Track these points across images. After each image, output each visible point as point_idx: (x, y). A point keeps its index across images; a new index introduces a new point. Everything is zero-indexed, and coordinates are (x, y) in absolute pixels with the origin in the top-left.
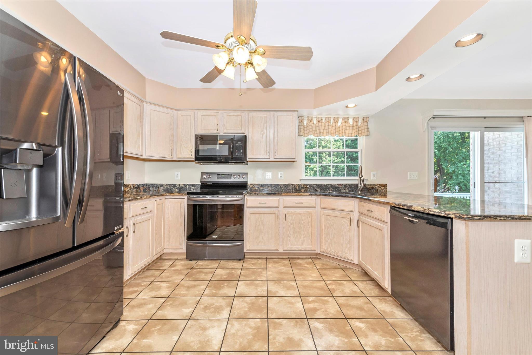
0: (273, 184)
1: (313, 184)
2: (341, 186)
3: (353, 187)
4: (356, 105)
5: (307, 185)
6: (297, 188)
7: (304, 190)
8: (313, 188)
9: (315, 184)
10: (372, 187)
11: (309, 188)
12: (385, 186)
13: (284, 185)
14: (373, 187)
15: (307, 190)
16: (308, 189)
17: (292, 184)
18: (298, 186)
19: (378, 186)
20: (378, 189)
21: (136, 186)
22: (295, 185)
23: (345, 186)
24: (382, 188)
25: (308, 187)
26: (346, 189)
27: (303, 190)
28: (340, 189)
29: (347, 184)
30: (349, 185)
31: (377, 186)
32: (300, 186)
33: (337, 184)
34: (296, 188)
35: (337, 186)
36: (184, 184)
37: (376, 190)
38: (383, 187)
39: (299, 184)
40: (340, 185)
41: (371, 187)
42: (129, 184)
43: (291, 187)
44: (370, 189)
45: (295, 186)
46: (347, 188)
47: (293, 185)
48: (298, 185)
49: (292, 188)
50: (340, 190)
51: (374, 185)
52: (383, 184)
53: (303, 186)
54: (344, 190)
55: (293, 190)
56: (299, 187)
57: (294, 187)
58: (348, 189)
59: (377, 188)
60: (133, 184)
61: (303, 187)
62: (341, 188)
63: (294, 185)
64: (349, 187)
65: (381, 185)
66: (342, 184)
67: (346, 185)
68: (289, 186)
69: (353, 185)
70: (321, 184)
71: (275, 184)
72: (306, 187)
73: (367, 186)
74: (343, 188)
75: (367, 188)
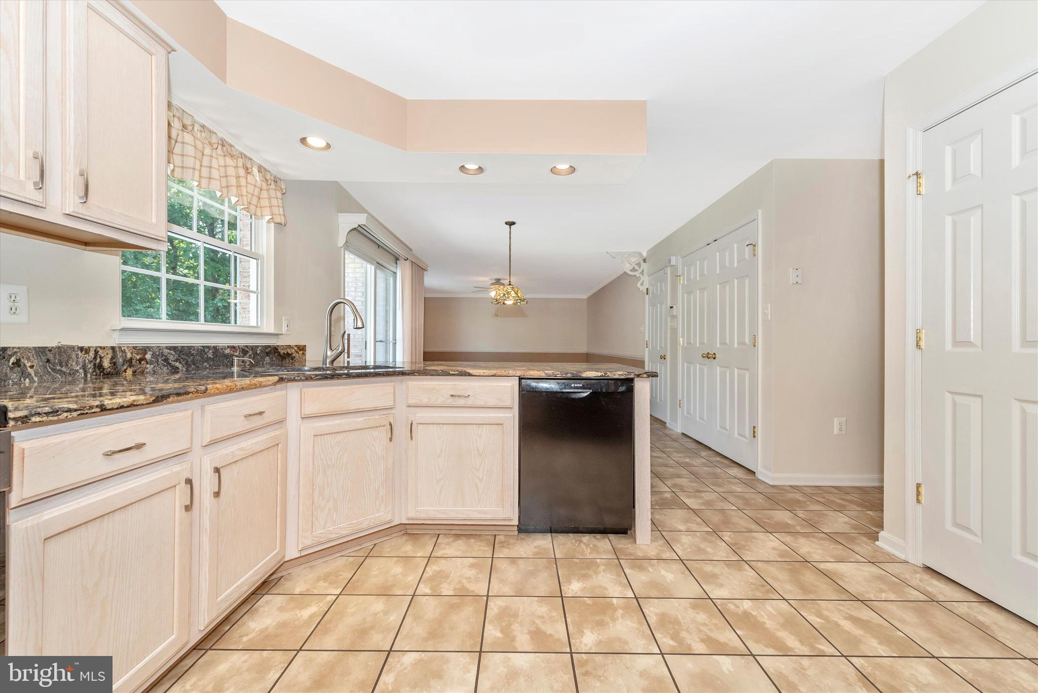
1: (167, 348)
2: (236, 351)
3: (258, 352)
4: (328, 146)
5: (144, 350)
6: (106, 364)
7: (134, 372)
8: (166, 360)
9: (170, 348)
10: (287, 353)
11: (151, 363)
12: (302, 349)
13: (41, 351)
14: (289, 351)
15: (146, 368)
16: (150, 367)
17: (81, 349)
18: (110, 356)
19: (295, 350)
22: (96, 352)
25: (148, 356)
26: (246, 358)
27: (130, 372)
28: (234, 360)
29: (247, 346)
30: (252, 348)
31: (293, 350)
32: (119, 354)
33: (228, 347)
34: (100, 366)
35: (228, 351)
37: (292, 359)
38: (302, 352)
39: (113, 348)
40: (234, 347)
41: (285, 352)
43: (77, 364)
44: (285, 357)
45: (95, 358)
46: (248, 355)
47: (84, 350)
48: (111, 351)
49: (84, 367)
51: (290, 347)
52: (301, 345)
53: (129, 355)
54: (242, 362)
55: (86, 375)
56: (112, 358)
57: (90, 362)
58: (249, 358)
59: (294, 355)
61: (131, 359)
62: (236, 356)
63: (92, 354)
64: (251, 352)
65: (299, 348)
66: (238, 347)
67: (246, 349)
68: (69, 357)
69: (258, 347)
70: (190, 348)
72: (140, 360)
73: (279, 351)
74: (240, 357)
75: (281, 356)
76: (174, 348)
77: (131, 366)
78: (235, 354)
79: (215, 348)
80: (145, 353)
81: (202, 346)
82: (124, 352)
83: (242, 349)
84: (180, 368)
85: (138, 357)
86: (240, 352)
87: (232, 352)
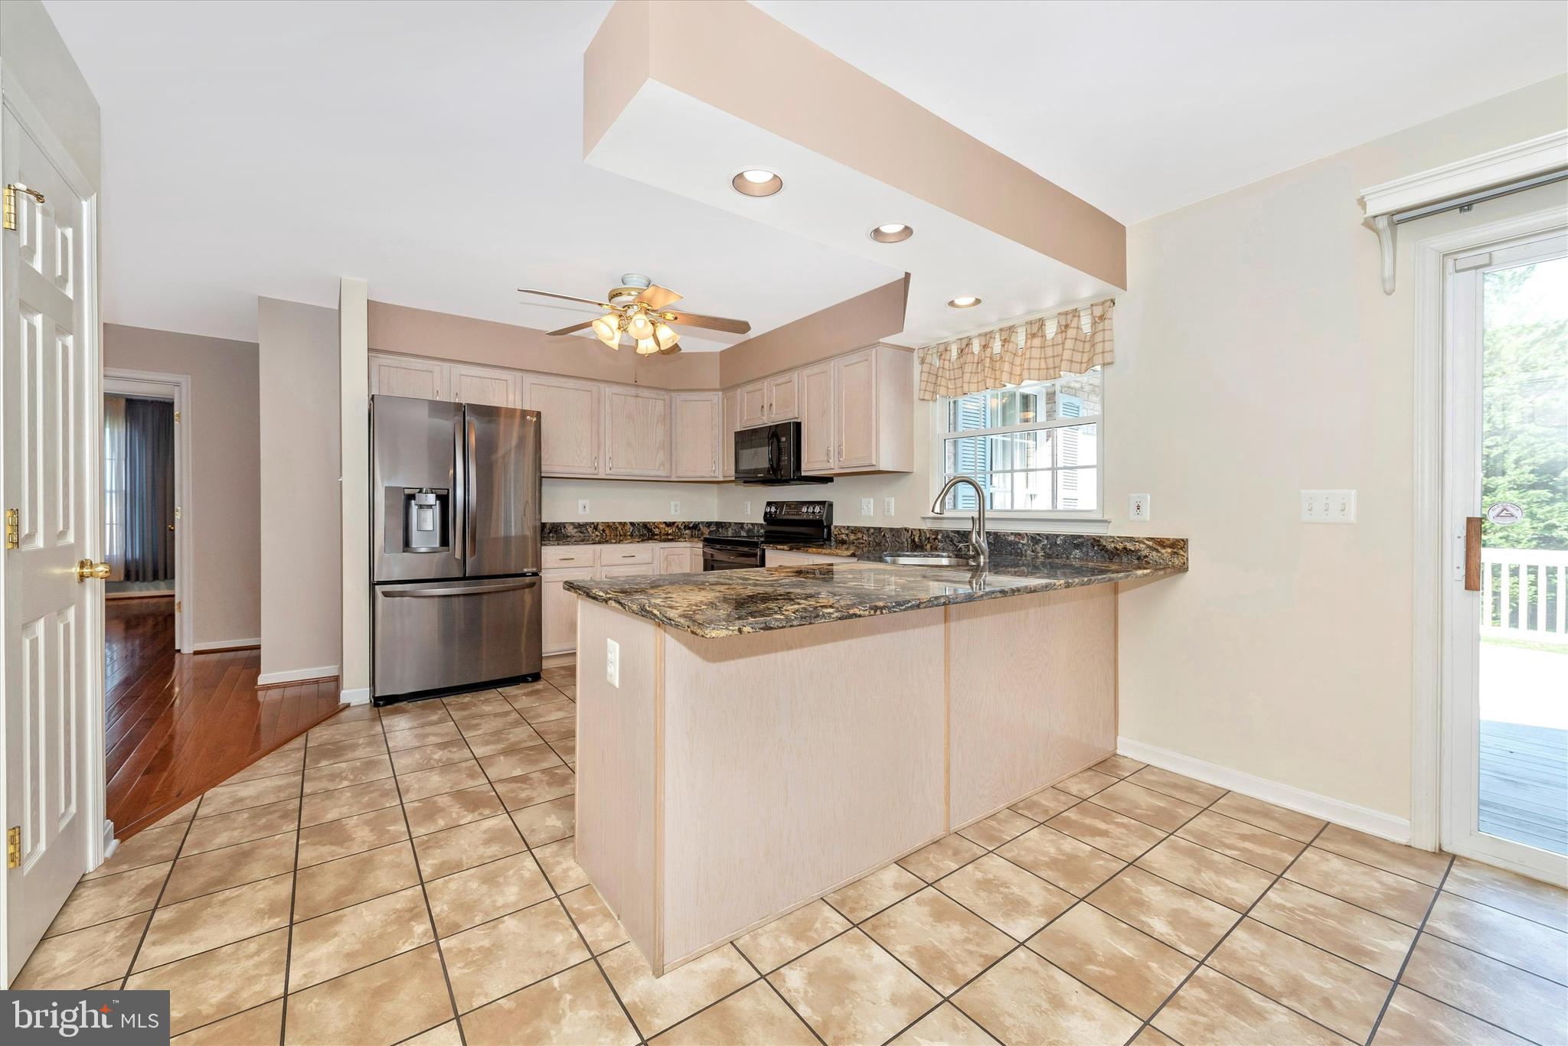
0: (872, 528)
2: (1023, 538)
3: (1058, 543)
5: (937, 532)
6: (917, 540)
7: (931, 547)
8: (952, 541)
9: (954, 532)
10: (1125, 548)
11: (942, 542)
12: (1179, 545)
13: (891, 529)
14: (1129, 546)
15: (938, 544)
16: (940, 545)
17: (906, 529)
18: (918, 535)
19: (1148, 546)
20: (1146, 556)
21: (691, 526)
22: (912, 532)
23: (1035, 539)
24: (1163, 551)
25: (939, 537)
26: (1039, 549)
27: (929, 546)
28: (1020, 548)
29: (1039, 535)
30: (1047, 537)
31: (1142, 546)
32: (923, 534)
33: (1012, 533)
34: (913, 541)
35: (1012, 538)
36: (752, 524)
37: (1139, 558)
38: (1169, 550)
39: (919, 530)
40: (1019, 534)
41: (1120, 546)
42: (675, 523)
43: (904, 537)
44: (1118, 555)
45: (912, 535)
46: (1041, 545)
47: (907, 530)
48: (918, 532)
49: (907, 540)
50: (1019, 551)
51: (1131, 539)
52: (1168, 539)
53: (928, 535)
54: (1033, 551)
55: (908, 544)
56: (920, 537)
57: (910, 537)
58: (1043, 549)
59: (1144, 553)
60: (684, 523)
61: (929, 538)
62: (1023, 544)
63: (910, 533)
64: (1046, 542)
65: (1161, 543)
66: (1026, 534)
67: (1038, 537)
68: (901, 534)
69: (1058, 536)
71: (875, 528)
72: (935, 539)
73: (1104, 543)
74: (1028, 545)
75: (1107, 551)
76: (958, 532)
77: (929, 542)
78: (1021, 542)
79: (996, 534)
80: (938, 535)
82: (925, 532)
83: (1032, 537)
85: (933, 537)
86: (1028, 540)
87: (1017, 540)
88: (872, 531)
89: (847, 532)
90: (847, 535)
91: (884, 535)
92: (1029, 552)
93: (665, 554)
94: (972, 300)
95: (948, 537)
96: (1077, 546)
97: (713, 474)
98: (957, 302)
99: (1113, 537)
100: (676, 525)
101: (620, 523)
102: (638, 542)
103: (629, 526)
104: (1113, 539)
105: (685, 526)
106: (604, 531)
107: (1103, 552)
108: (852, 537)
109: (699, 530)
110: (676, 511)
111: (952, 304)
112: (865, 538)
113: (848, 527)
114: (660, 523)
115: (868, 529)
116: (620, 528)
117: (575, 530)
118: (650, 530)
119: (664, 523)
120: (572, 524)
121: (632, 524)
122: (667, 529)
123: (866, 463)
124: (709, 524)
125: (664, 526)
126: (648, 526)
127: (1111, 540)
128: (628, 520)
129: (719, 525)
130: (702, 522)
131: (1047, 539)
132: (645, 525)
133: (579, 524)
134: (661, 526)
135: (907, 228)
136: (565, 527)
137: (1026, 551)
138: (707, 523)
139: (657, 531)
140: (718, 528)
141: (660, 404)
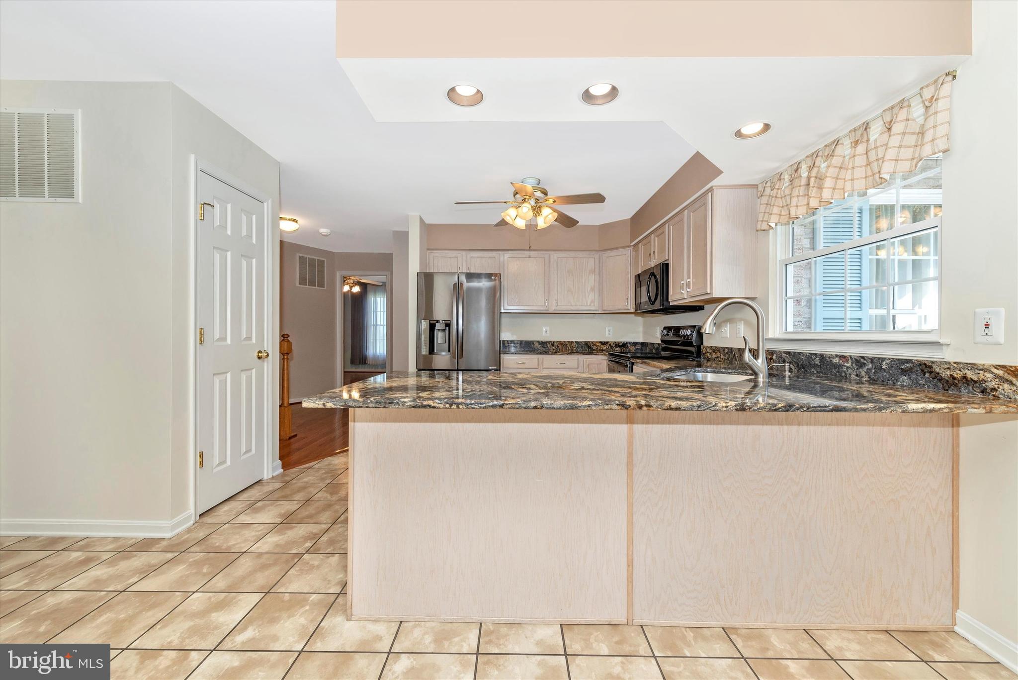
0: (727, 348)
1: (784, 352)
2: (847, 361)
3: (884, 367)
10: (964, 378)
14: (970, 374)
19: (999, 377)
20: (994, 389)
21: (621, 344)
23: (859, 362)
25: (774, 357)
26: (863, 373)
28: (845, 372)
29: (863, 357)
30: (872, 360)
31: (989, 375)
35: (836, 360)
37: (984, 391)
40: (844, 357)
41: (958, 375)
42: (608, 342)
44: (956, 385)
46: (865, 369)
54: (857, 375)
58: (867, 373)
59: (992, 385)
60: (615, 342)
62: (847, 368)
64: (870, 366)
66: (851, 356)
67: (862, 360)
69: (883, 359)
70: (799, 353)
71: (728, 348)
73: (938, 370)
74: (853, 369)
75: (941, 379)
76: (789, 353)
78: (846, 364)
79: (822, 356)
80: (773, 355)
81: (809, 353)
83: (856, 360)
84: (794, 370)
85: (770, 357)
86: (852, 363)
87: (841, 362)
88: (726, 350)
89: (710, 351)
90: (711, 353)
91: (734, 355)
92: (853, 376)
93: (588, 363)
94: (760, 126)
95: (781, 357)
96: (904, 372)
97: (626, 308)
98: (745, 131)
99: (949, 363)
100: (609, 344)
101: (568, 342)
102: (567, 354)
103: (575, 344)
104: (949, 365)
105: (616, 345)
106: (557, 346)
107: (936, 380)
108: (714, 356)
109: (627, 347)
110: (609, 334)
111: (739, 134)
112: (722, 357)
113: (711, 347)
114: (597, 342)
115: (724, 349)
116: (568, 345)
117: (540, 346)
118: (589, 347)
119: (600, 342)
120: (538, 341)
121: (577, 342)
122: (602, 346)
123: (702, 292)
124: (635, 344)
125: (600, 344)
126: (589, 344)
127: (947, 366)
128: (574, 340)
129: (642, 344)
130: (630, 343)
131: (872, 362)
132: (586, 344)
133: (542, 341)
134: (598, 344)
135: (614, 89)
136: (533, 344)
137: (850, 375)
138: (634, 343)
139: (594, 348)
140: (642, 347)
141: (591, 261)
